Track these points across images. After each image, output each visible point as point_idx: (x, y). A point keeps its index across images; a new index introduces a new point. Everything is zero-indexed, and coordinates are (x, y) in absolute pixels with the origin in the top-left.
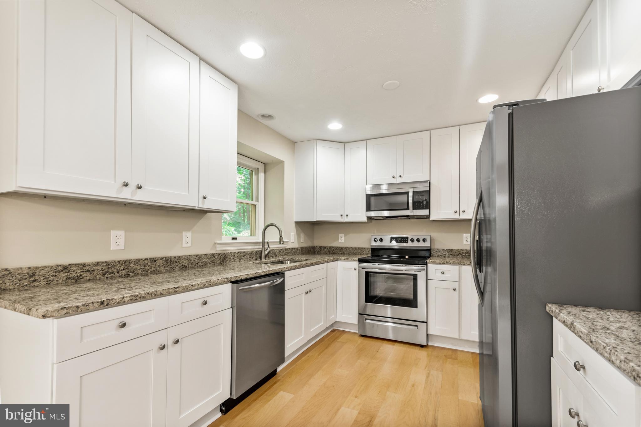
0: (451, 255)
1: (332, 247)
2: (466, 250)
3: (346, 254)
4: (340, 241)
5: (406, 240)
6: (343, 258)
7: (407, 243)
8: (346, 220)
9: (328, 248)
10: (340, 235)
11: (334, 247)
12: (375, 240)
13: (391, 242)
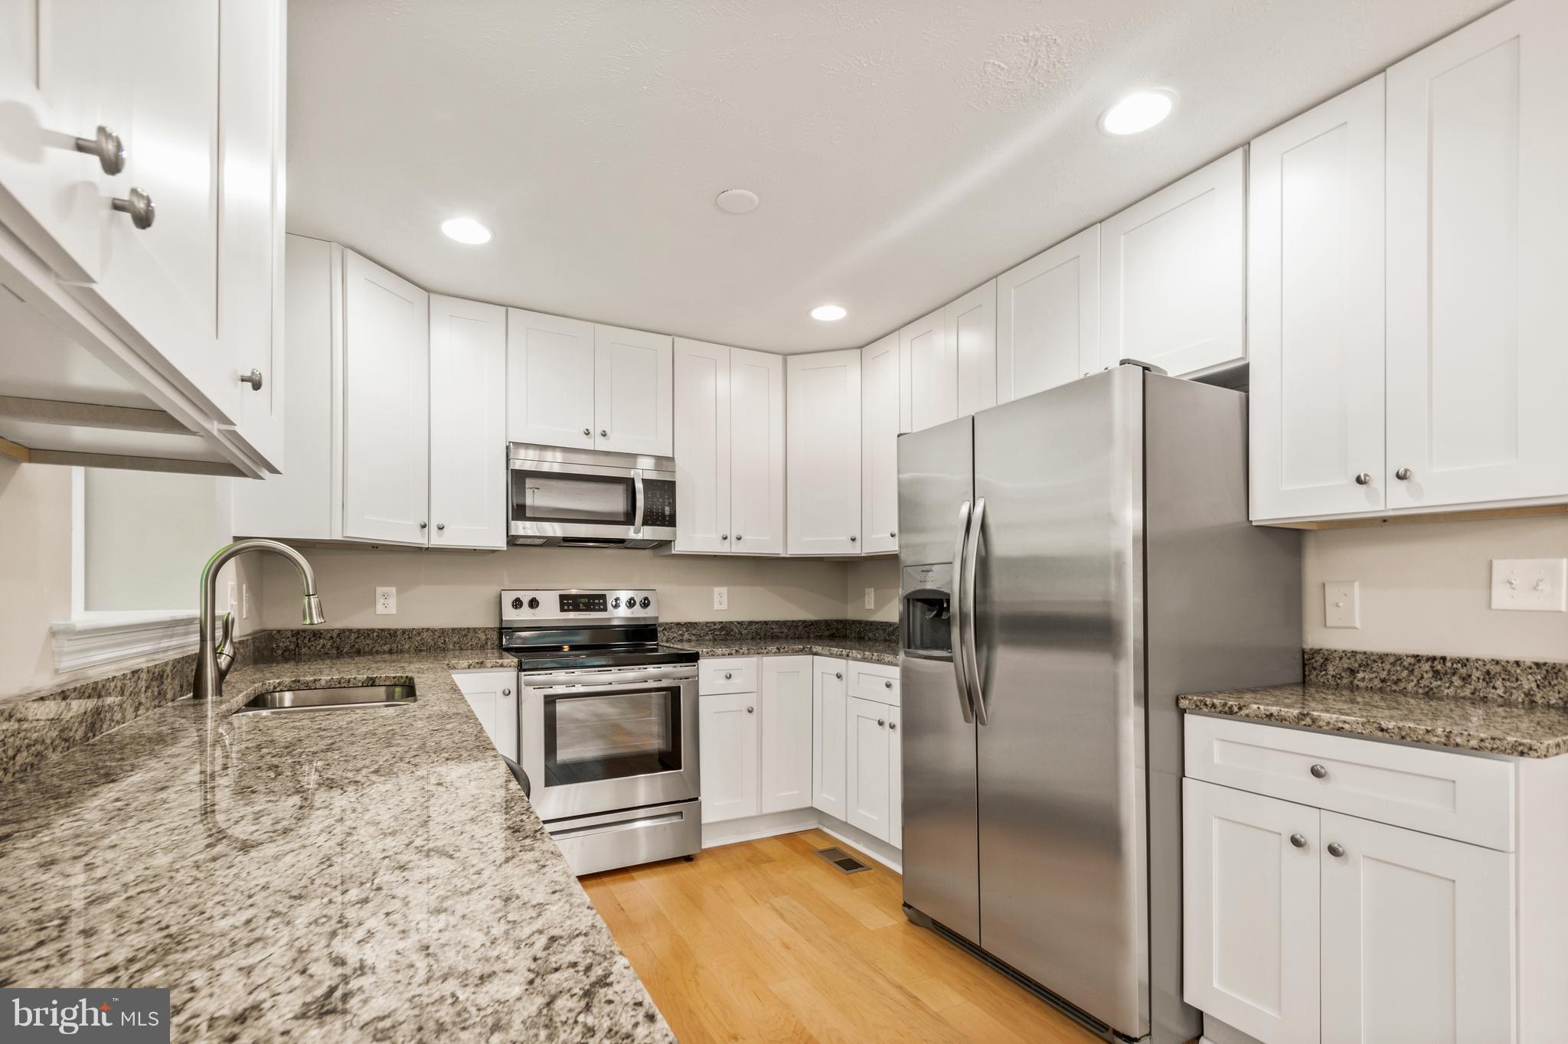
0: (694, 635)
1: (350, 631)
2: (722, 622)
3: (408, 651)
4: (380, 609)
5: (602, 604)
6: (465, 663)
7: (605, 609)
8: (437, 540)
9: (335, 635)
10: (380, 590)
11: (359, 631)
12: (517, 604)
13: (562, 610)
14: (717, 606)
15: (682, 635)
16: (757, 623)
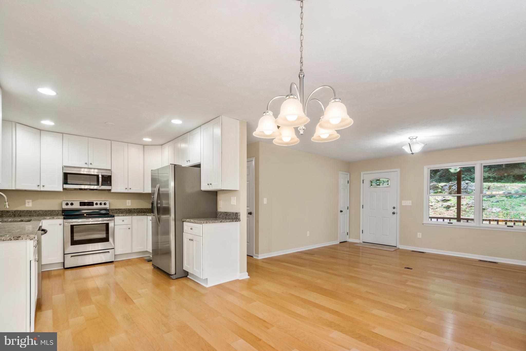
0: (121, 212)
1: (18, 210)
2: (129, 209)
3: (35, 216)
4: (27, 205)
6: (49, 218)
7: (93, 205)
8: (42, 189)
9: (13, 212)
10: (27, 201)
11: (20, 210)
12: (67, 204)
13: (80, 205)
14: (128, 205)
15: (117, 212)
16: (139, 209)
